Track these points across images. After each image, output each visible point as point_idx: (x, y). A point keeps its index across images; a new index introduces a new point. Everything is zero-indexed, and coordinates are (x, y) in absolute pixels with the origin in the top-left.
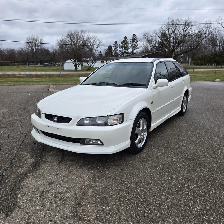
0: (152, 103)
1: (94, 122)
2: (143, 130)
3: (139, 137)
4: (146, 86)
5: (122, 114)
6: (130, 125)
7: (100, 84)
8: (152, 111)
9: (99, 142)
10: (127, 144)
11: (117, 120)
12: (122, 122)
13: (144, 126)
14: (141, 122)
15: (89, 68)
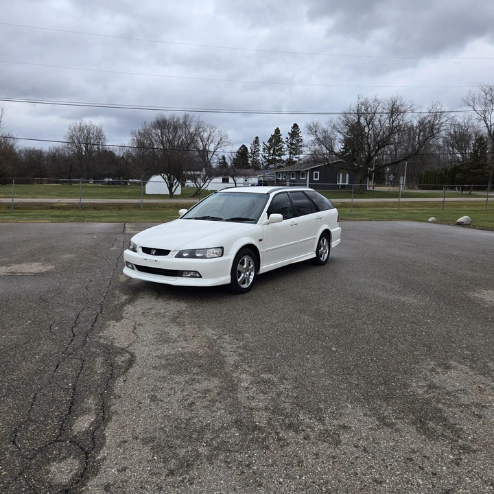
0: (260, 240)
1: (192, 254)
2: (247, 269)
3: (243, 275)
4: (255, 221)
5: (222, 248)
6: (230, 260)
7: (204, 218)
8: (260, 250)
9: (197, 275)
10: (226, 279)
11: (216, 254)
12: (221, 256)
13: (250, 266)
14: (245, 259)
15: (197, 192)
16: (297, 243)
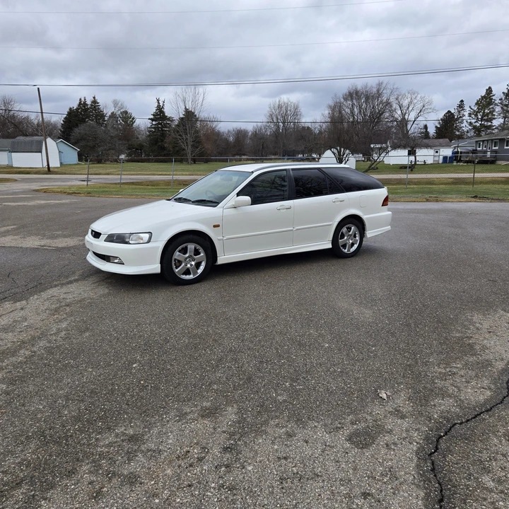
0: (216, 226)
1: (120, 239)
4: (214, 204)
5: (150, 233)
6: (158, 247)
8: (217, 237)
10: (155, 268)
11: (141, 239)
12: (148, 242)
13: (198, 254)
15: (370, 166)
16: (292, 230)
